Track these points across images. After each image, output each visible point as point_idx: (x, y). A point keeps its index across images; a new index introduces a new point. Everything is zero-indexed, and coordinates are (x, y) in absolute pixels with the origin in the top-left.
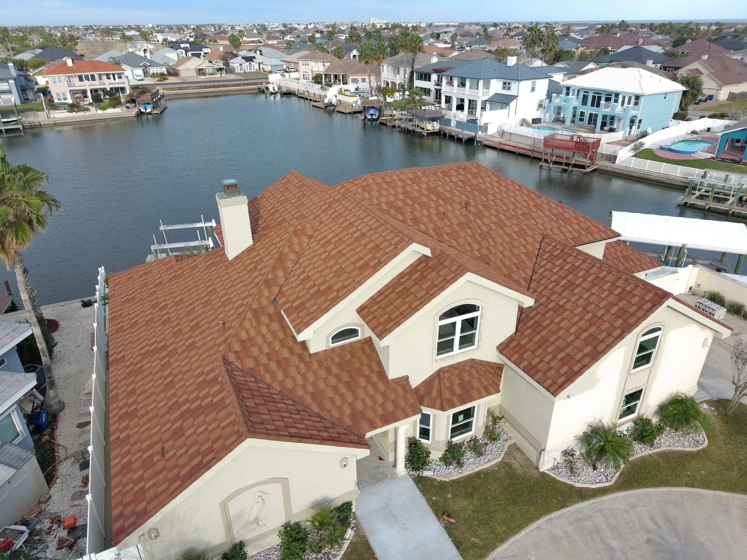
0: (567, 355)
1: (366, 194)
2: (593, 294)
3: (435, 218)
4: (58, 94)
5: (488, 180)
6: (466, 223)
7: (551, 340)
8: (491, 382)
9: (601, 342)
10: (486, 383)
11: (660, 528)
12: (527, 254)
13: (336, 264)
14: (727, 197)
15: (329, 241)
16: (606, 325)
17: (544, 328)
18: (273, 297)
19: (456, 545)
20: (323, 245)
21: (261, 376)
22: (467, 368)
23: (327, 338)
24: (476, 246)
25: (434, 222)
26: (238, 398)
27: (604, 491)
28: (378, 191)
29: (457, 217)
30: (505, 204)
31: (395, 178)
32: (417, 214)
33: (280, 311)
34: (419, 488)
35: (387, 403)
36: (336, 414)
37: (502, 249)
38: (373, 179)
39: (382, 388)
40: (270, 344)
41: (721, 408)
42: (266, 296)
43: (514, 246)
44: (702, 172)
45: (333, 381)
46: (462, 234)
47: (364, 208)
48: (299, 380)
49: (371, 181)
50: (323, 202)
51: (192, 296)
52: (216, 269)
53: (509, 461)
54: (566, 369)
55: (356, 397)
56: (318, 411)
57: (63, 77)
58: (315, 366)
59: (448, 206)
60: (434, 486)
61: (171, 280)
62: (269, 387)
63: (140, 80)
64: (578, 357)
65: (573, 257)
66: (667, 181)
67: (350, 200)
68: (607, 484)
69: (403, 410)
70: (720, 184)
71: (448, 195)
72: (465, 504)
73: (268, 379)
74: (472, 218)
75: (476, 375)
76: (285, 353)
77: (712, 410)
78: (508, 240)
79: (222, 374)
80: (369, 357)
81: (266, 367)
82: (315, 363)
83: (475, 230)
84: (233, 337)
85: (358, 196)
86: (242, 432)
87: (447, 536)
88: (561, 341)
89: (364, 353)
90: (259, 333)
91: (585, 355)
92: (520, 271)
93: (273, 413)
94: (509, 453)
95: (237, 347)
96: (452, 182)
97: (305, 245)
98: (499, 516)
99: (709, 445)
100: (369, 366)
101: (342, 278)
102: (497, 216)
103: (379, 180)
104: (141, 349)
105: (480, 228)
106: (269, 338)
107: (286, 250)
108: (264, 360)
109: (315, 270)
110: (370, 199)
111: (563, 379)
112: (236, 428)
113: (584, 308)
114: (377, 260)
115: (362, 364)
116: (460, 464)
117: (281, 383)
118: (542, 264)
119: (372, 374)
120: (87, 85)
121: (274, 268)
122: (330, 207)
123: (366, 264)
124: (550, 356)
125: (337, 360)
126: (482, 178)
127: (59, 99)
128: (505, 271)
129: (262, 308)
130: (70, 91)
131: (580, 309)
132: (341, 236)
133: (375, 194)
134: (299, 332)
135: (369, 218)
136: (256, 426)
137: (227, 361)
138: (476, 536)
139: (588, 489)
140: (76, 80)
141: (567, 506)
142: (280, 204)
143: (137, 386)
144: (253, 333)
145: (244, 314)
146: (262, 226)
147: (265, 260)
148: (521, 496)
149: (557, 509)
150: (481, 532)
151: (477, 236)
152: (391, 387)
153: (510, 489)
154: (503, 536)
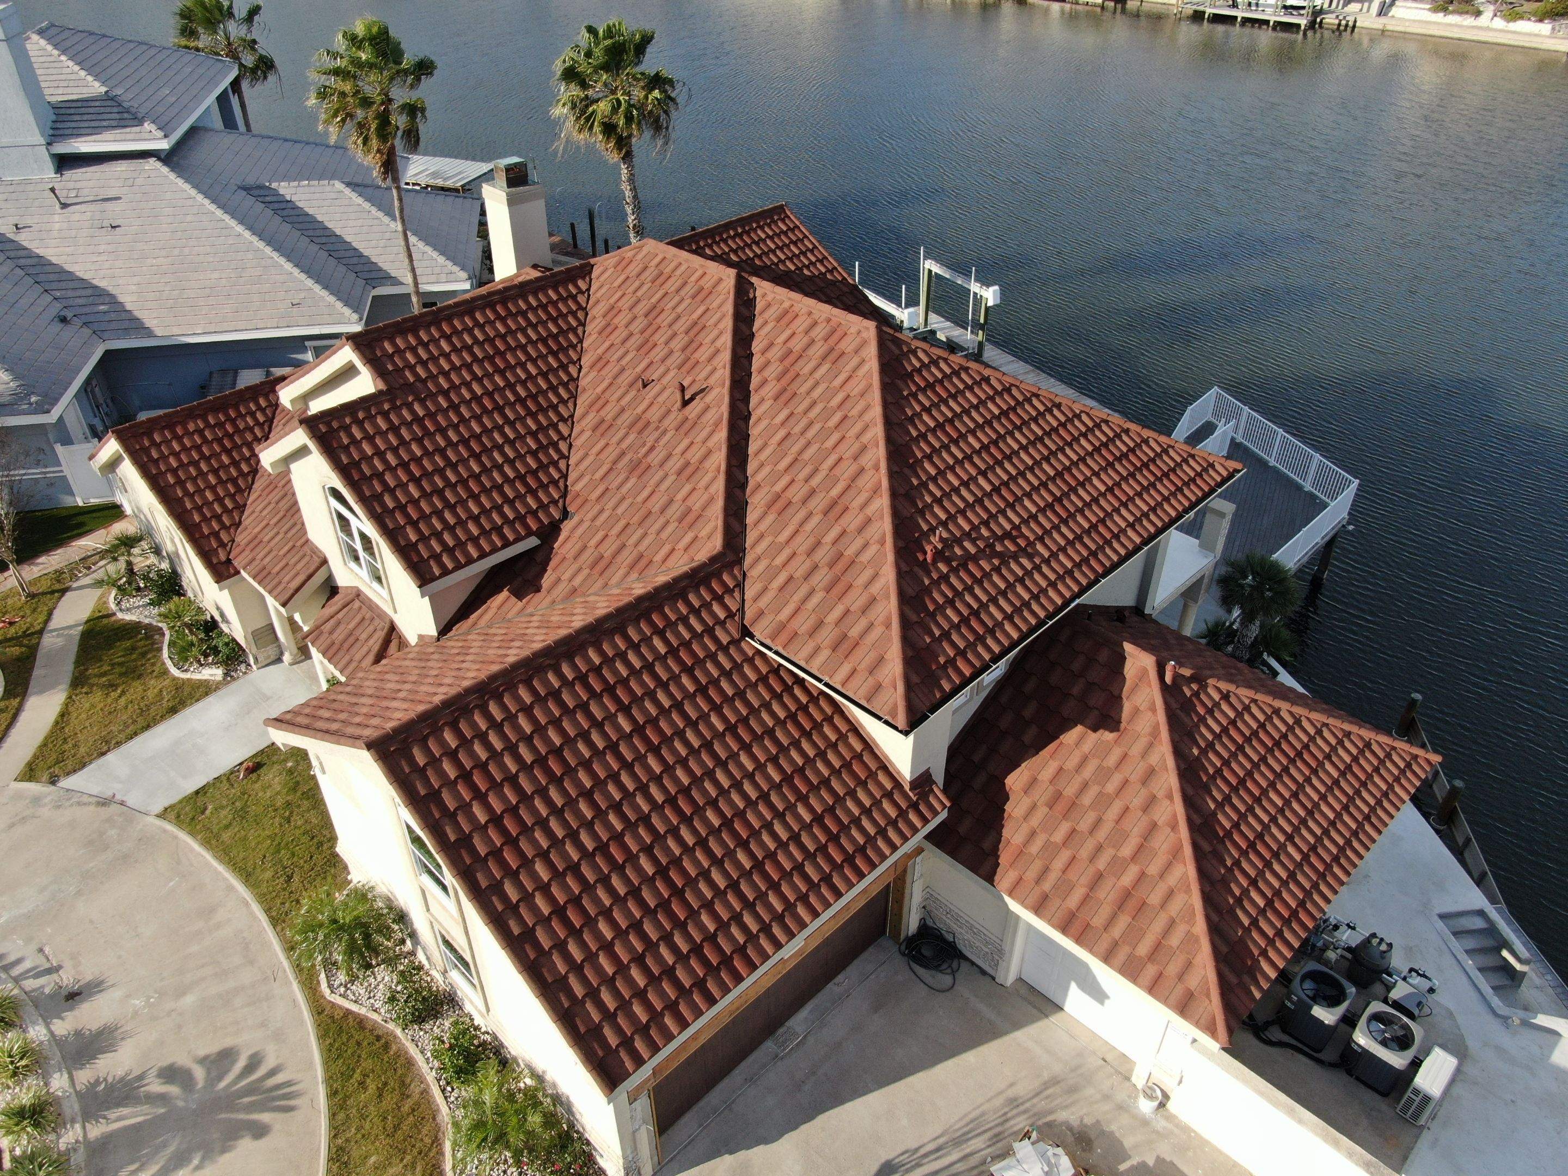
6: (649, 423)
24: (598, 471)
25: (612, 385)
72: (276, 786)
83: (643, 445)
148: (293, 855)
149: (268, 911)
150: (223, 813)
151: (626, 459)
152: (306, 548)
153: (305, 839)
154: (213, 842)
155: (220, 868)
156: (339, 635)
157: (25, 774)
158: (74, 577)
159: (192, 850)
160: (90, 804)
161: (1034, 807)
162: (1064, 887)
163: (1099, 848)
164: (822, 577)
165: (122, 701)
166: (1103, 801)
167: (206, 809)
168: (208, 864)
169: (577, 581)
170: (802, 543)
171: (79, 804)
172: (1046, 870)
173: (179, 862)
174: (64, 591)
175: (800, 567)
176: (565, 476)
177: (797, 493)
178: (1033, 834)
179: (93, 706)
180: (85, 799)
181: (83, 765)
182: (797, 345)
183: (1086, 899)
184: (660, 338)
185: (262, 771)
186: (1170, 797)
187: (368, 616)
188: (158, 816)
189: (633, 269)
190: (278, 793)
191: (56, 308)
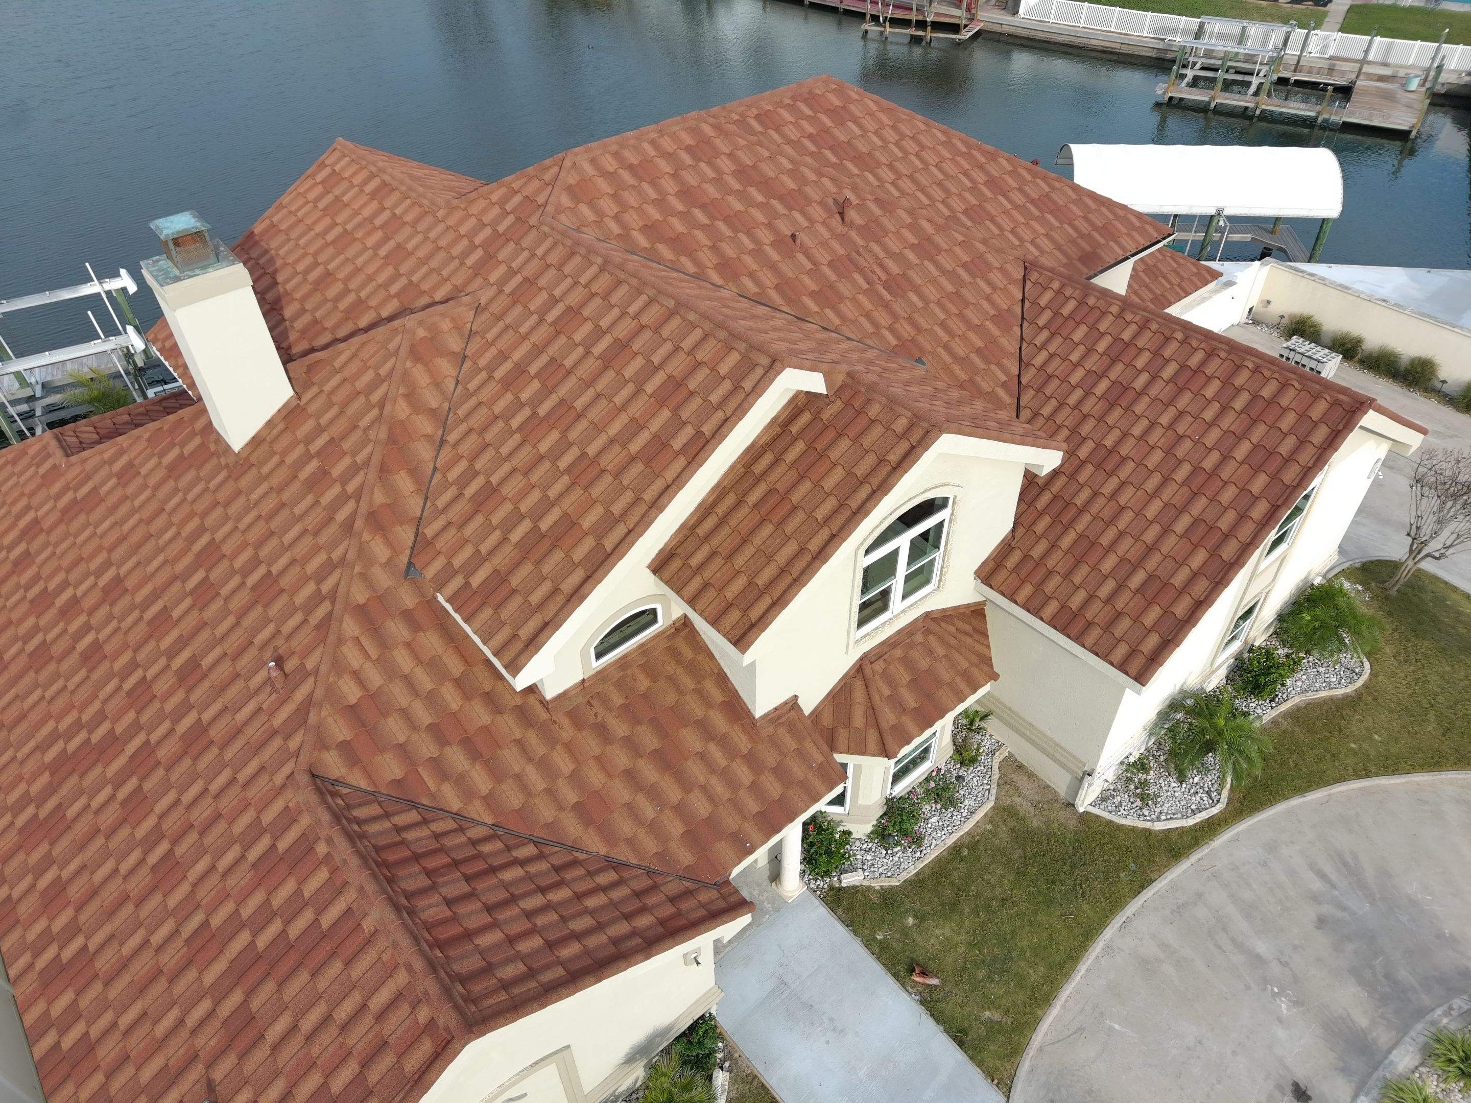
0: (1151, 577)
1: (585, 210)
2: (1181, 414)
3: (775, 256)
5: (870, 124)
6: (848, 257)
7: (1106, 540)
8: (974, 659)
9: (1226, 537)
10: (965, 665)
11: (1334, 886)
12: (1000, 318)
13: (564, 445)
14: (1247, 78)
15: (520, 370)
16: (1229, 493)
17: (1080, 512)
18: (404, 559)
19: (954, 1038)
20: (507, 384)
21: (433, 796)
22: (919, 638)
23: (584, 653)
24: (883, 318)
25: (773, 267)
26: (397, 908)
27: (1211, 828)
28: (615, 196)
29: (824, 244)
30: (923, 190)
31: (650, 151)
32: (730, 251)
33: (435, 598)
34: (841, 920)
35: (763, 778)
36: (651, 845)
37: (942, 316)
38: (593, 161)
39: (742, 742)
40: (431, 699)
41: (1373, 584)
42: (384, 560)
43: (967, 304)
44: (1193, 23)
45: (621, 759)
46: (845, 289)
47: (599, 260)
48: (535, 779)
49: (589, 170)
50: (465, 242)
51: (150, 569)
52: (198, 479)
53: (1009, 802)
54: (1154, 613)
55: (686, 785)
56: (603, 852)
58: (567, 731)
59: (797, 215)
60: (871, 906)
61: (68, 514)
62: (462, 821)
64: (1179, 579)
65: (1111, 318)
66: (1125, 49)
67: (546, 236)
68: (1215, 811)
69: (803, 785)
70: (1232, 47)
71: (791, 185)
72: (948, 932)
73: (452, 799)
74: (859, 241)
75: (940, 651)
76: (480, 715)
77: (1359, 591)
78: (950, 288)
79: (324, 832)
80: (693, 669)
81: (438, 765)
82: (565, 721)
83: (873, 272)
84: (321, 705)
85: (563, 218)
86: (447, 1029)
87: (930, 1023)
88: (1127, 542)
89: (679, 662)
90: (391, 671)
91: (1195, 575)
92: (993, 367)
93: (503, 915)
94: (1005, 783)
95: (340, 730)
96: (789, 142)
97: (450, 384)
98: (1025, 943)
99: (1374, 675)
100: (700, 693)
101: (597, 491)
102: (914, 227)
103: (610, 164)
104: (42, 748)
105: (882, 266)
106: (425, 681)
107: (402, 409)
108: (427, 748)
109: (506, 467)
110: (599, 224)
111: (1153, 640)
112: (423, 1014)
113: (1169, 452)
114: (689, 431)
115: (681, 693)
116: (918, 841)
117: (489, 800)
118: (1038, 341)
119: (711, 713)
121: (384, 470)
122: (489, 258)
123: (660, 444)
124: (1110, 585)
125: (618, 700)
126: (856, 121)
128: (961, 375)
129: (381, 599)
131: (1157, 455)
132: (552, 350)
133: (609, 206)
134: (515, 667)
135: (623, 290)
136: (477, 988)
137: (323, 779)
138: (989, 1003)
139: (1181, 831)
141: (1151, 881)
142: (331, 250)
143: (66, 874)
144: (375, 678)
145: (334, 625)
146: (299, 324)
147: (346, 445)
151: (881, 290)
155: (1082, 969)
159: (1059, 1018)
167: (989, 1020)
168: (1078, 988)
173: (1081, 1030)
190: (960, 926)
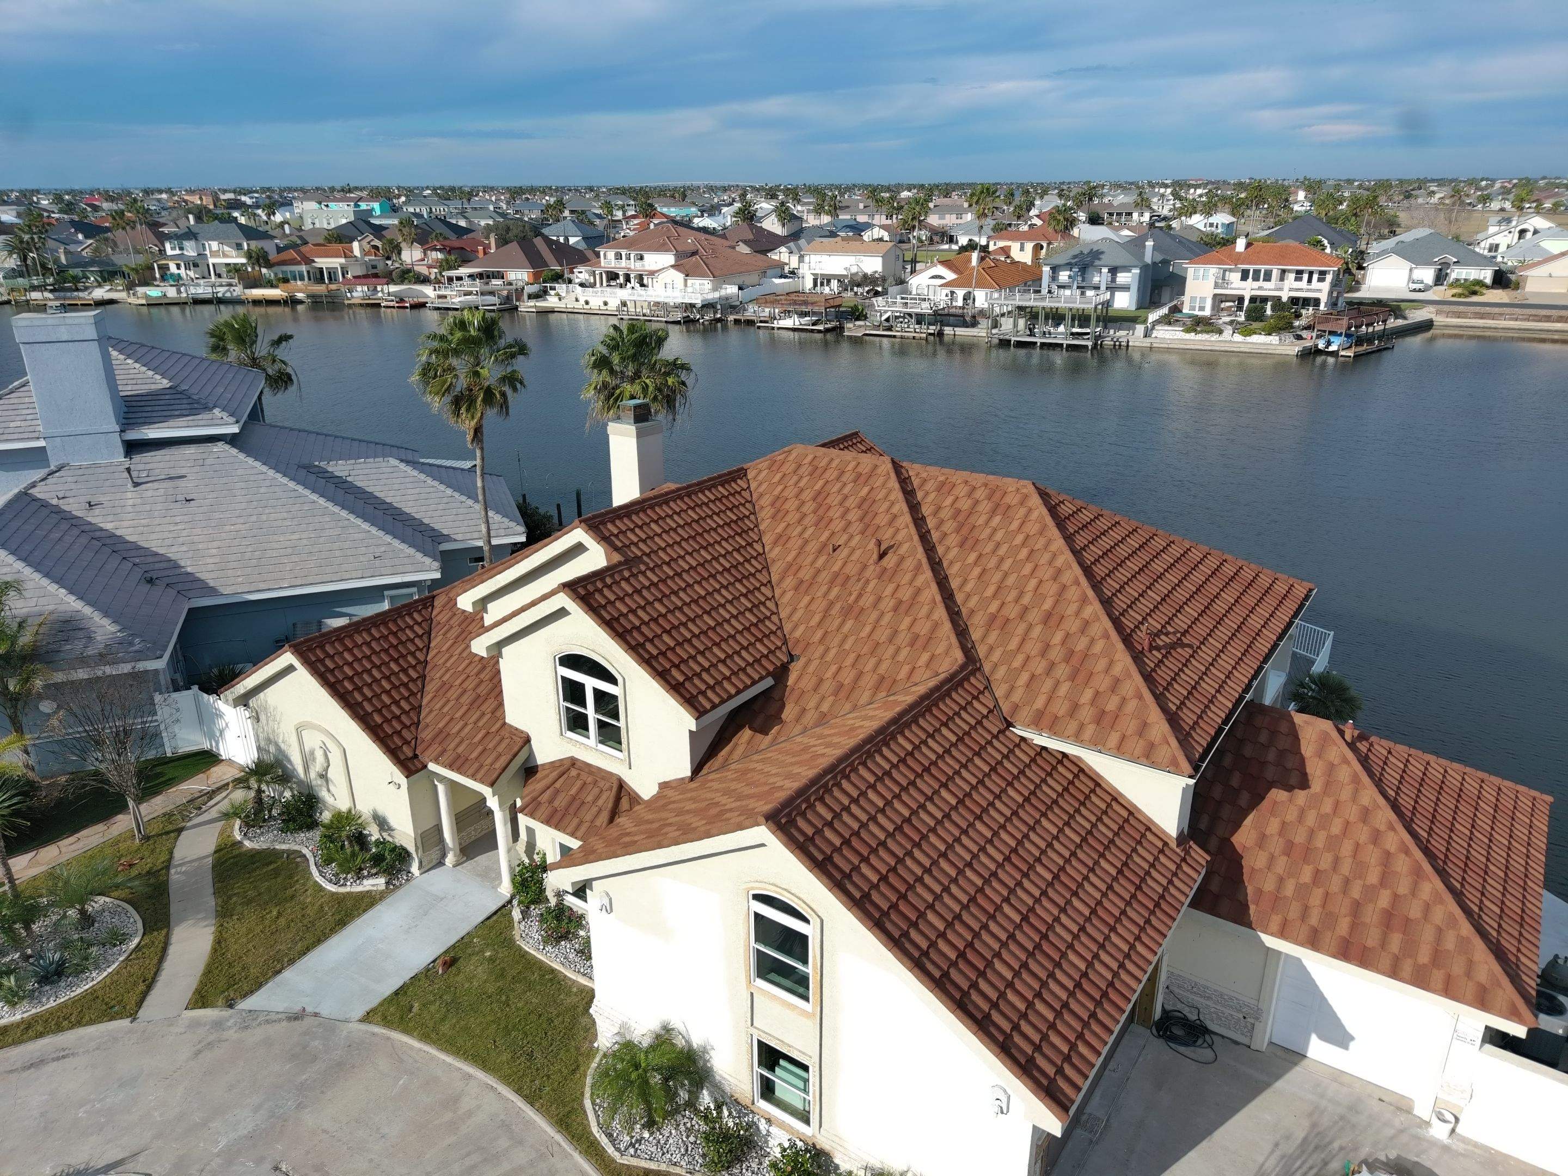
3: (812, 548)
4: (1193, 299)
6: (848, 578)
24: (815, 620)
25: (801, 553)
29: (847, 561)
32: (795, 531)
34: (489, 918)
35: (478, 747)
39: (495, 727)
46: (820, 590)
57: (1213, 271)
59: (857, 539)
60: (499, 933)
62: (425, 648)
63: (1414, 290)
69: (480, 767)
72: (480, 975)
74: (869, 574)
83: (851, 594)
120: (1248, 289)
127: (1193, 308)
130: (1215, 296)
140: (1235, 277)
148: (526, 1035)
149: (519, 1091)
150: (433, 1008)
151: (838, 606)
152: (502, 733)
153: (533, 1017)
154: (433, 1036)
155: (449, 1059)
156: (561, 802)
157: (197, 1002)
158: (185, 818)
159: (412, 1048)
160: (280, 1020)
161: (1272, 858)
162: (1330, 919)
163: (1347, 882)
164: (1062, 671)
165: (282, 922)
166: (1333, 843)
167: (412, 1007)
168: (433, 1058)
169: (825, 707)
170: (1033, 648)
171: (267, 1022)
172: (1306, 909)
173: (401, 1061)
174: (180, 831)
175: (1039, 666)
176: (780, 628)
177: (1012, 611)
178: (1281, 880)
179: (250, 930)
180: (273, 1016)
181: (260, 986)
182: (965, 505)
183: (1354, 926)
184: (835, 513)
185: (461, 963)
186: (1391, 828)
187: (590, 780)
188: (362, 1020)
189: (788, 467)
190: (485, 982)
191: (138, 573)
